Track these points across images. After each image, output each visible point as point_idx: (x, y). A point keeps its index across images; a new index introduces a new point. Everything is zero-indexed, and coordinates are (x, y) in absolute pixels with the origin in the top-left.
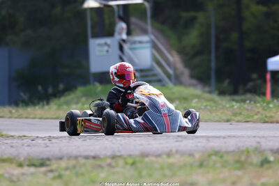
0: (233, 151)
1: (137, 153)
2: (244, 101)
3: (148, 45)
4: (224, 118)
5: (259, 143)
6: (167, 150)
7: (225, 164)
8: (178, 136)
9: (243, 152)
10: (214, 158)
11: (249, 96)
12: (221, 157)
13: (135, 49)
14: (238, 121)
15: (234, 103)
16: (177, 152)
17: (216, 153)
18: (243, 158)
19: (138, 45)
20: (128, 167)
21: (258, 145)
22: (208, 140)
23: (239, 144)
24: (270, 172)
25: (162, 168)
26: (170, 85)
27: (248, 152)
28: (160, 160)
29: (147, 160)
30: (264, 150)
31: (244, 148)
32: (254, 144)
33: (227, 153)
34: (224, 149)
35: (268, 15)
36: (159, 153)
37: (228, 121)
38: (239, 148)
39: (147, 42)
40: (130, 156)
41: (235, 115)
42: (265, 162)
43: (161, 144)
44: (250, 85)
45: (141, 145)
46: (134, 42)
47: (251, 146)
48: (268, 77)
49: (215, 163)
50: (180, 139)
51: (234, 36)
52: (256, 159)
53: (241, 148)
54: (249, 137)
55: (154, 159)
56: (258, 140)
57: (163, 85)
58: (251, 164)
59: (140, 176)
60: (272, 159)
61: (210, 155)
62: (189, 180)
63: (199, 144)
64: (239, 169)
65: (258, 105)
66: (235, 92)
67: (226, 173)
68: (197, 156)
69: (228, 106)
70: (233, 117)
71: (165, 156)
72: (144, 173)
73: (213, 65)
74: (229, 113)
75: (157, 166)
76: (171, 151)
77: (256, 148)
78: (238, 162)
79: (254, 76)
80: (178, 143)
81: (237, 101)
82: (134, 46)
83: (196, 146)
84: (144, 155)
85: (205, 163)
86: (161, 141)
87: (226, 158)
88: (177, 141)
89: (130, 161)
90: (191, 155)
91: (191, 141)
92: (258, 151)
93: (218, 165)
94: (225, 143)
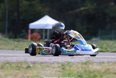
0: (15, 62)
2: (19, 41)
5: (26, 59)
7: (12, 68)
9: (19, 62)
10: (7, 65)
11: (21, 39)
12: (10, 65)
14: (17, 50)
15: (15, 42)
17: (8, 63)
18: (19, 65)
22: (5, 57)
23: (18, 59)
24: (30, 71)
27: (21, 63)
30: (29, 62)
31: (20, 61)
33: (13, 63)
34: (11, 62)
35: (30, 6)
37: (12, 49)
38: (17, 61)
41: (16, 47)
42: (29, 67)
44: (22, 34)
47: (23, 60)
48: (30, 31)
49: (8, 67)
51: (16, 14)
52: (25, 66)
53: (19, 61)
54: (22, 56)
56: (25, 58)
58: (23, 68)
60: (31, 66)
61: (6, 64)
63: (1, 59)
64: (17, 70)
65: (25, 43)
67: (12, 71)
69: (13, 43)
73: (7, 26)
74: (13, 46)
77: (25, 61)
78: (17, 67)
79: (24, 31)
81: (16, 41)
85: (4, 67)
87: (12, 65)
92: (26, 62)
93: (9, 68)
94: (12, 59)
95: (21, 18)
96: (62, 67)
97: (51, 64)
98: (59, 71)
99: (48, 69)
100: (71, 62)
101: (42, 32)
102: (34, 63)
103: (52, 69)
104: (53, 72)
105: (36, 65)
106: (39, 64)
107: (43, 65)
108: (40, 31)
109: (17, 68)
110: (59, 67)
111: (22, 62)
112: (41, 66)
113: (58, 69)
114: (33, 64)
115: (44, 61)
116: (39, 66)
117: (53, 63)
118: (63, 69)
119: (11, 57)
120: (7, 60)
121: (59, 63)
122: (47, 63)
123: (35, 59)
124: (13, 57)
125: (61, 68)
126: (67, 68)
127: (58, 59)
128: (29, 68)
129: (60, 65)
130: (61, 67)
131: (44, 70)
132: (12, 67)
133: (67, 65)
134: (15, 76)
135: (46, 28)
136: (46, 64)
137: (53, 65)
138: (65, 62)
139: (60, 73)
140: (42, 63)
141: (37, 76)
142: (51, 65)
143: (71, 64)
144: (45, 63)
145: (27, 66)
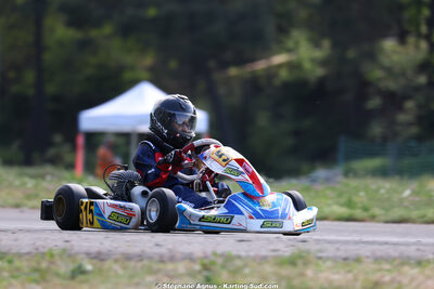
0: (28, 253)
2: (42, 177)
4: (11, 201)
5: (67, 241)
7: (16, 274)
9: (43, 254)
11: (49, 169)
12: (10, 262)
15: (27, 179)
17: (2, 256)
18: (44, 265)
21: (67, 245)
23: (38, 244)
24: (85, 287)
27: (52, 256)
30: (77, 254)
31: (45, 250)
32: (61, 244)
33: (20, 255)
34: (14, 251)
37: (17, 206)
38: (37, 249)
41: (29, 197)
42: (79, 272)
44: (51, 152)
47: (57, 246)
48: (81, 140)
52: (64, 268)
53: (42, 250)
58: (57, 275)
60: (89, 267)
64: (37, 282)
66: (28, 162)
69: (17, 183)
70: (26, 202)
74: (19, 194)
77: (64, 250)
78: (36, 270)
79: (58, 138)
81: (32, 177)
87: (17, 263)
92: (67, 254)
93: (6, 274)
94: (16, 240)
95: (51, 89)
96: (205, 273)
97: (162, 260)
99: (149, 279)
100: (239, 257)
101: (128, 143)
102: (99, 257)
105: (107, 264)
106: (116, 261)
107: (132, 264)
108: (121, 141)
109: (36, 276)
110: (192, 274)
111: (55, 252)
112: (125, 268)
114: (94, 261)
115: (136, 250)
116: (116, 267)
117: (172, 259)
118: (208, 279)
119: (14, 233)
121: (190, 258)
122: (150, 258)
123: (101, 243)
124: (20, 236)
125: (200, 278)
127: (189, 244)
128: (81, 277)
129: (197, 267)
130: (200, 272)
131: (138, 284)
132: (18, 269)
133: (224, 267)
136: (145, 262)
137: (170, 266)
138: (215, 254)
140: (128, 257)
142: (161, 266)
143: (238, 263)
144: (140, 257)
145: (72, 266)
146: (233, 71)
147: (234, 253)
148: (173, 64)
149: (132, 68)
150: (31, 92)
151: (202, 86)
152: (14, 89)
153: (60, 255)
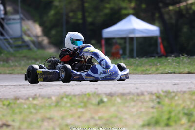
0: (79, 95)
1: (12, 97)
3: (19, 21)
5: (96, 89)
6: (33, 95)
7: (73, 104)
8: (41, 85)
9: (85, 95)
10: (65, 99)
12: (71, 99)
13: (10, 24)
16: (40, 96)
17: (67, 96)
18: (86, 99)
19: (12, 22)
20: (5, 107)
21: (96, 90)
22: (61, 87)
23: (83, 90)
24: (104, 109)
25: (29, 108)
26: (35, 49)
27: (89, 95)
28: (27, 102)
29: (18, 102)
30: (101, 94)
31: (87, 93)
32: (93, 90)
33: (75, 96)
34: (72, 94)
36: (27, 97)
38: (82, 93)
39: (18, 19)
40: (7, 99)
42: (101, 102)
43: (28, 90)
45: (14, 91)
46: (9, 20)
47: (91, 91)
49: (66, 103)
50: (41, 87)
52: (95, 101)
53: (85, 93)
55: (23, 101)
56: (96, 87)
57: (30, 49)
58: (92, 104)
59: (14, 113)
60: (105, 100)
61: (62, 98)
62: (48, 116)
63: (55, 90)
64: (82, 107)
67: (74, 110)
68: (54, 98)
71: (31, 99)
72: (17, 111)
75: (26, 106)
76: (35, 95)
77: (95, 93)
78: (82, 102)
80: (40, 90)
82: (9, 22)
83: (53, 92)
84: (17, 99)
85: (59, 104)
86: (29, 89)
87: (74, 100)
88: (40, 89)
89: (6, 103)
90: (49, 98)
91: (49, 88)
93: (68, 105)
94: (73, 89)
95: (89, 20)
96: (158, 100)
97: (138, 95)
98: (153, 107)
99: (132, 104)
100: (173, 92)
101: (125, 42)
102: (110, 95)
103: (140, 104)
104: (143, 110)
106: (118, 96)
107: (125, 97)
108: (122, 41)
109: (82, 105)
110: (152, 101)
112: (121, 99)
113: (151, 104)
114: (109, 97)
115: (127, 91)
116: (119, 100)
117: (143, 94)
118: (159, 103)
119: (72, 86)
120: (65, 92)
121: (151, 94)
122: (133, 95)
123: (112, 89)
124: (75, 87)
125: (155, 102)
126: (166, 101)
127: (151, 87)
128: (102, 104)
129: (154, 97)
130: (156, 99)
131: (128, 107)
133: (166, 96)
134: (79, 117)
135: (131, 35)
136: (131, 96)
137: (142, 98)
138: (162, 90)
139: (154, 110)
140: (123, 95)
141: (116, 117)
142: (139, 98)
143: (173, 94)
144: (129, 93)
145: (98, 100)
146: (171, 8)
147: (171, 90)
148: (144, 6)
149: (126, 8)
150: (80, 21)
151: (157, 15)
152: (73, 21)
153: (93, 95)
